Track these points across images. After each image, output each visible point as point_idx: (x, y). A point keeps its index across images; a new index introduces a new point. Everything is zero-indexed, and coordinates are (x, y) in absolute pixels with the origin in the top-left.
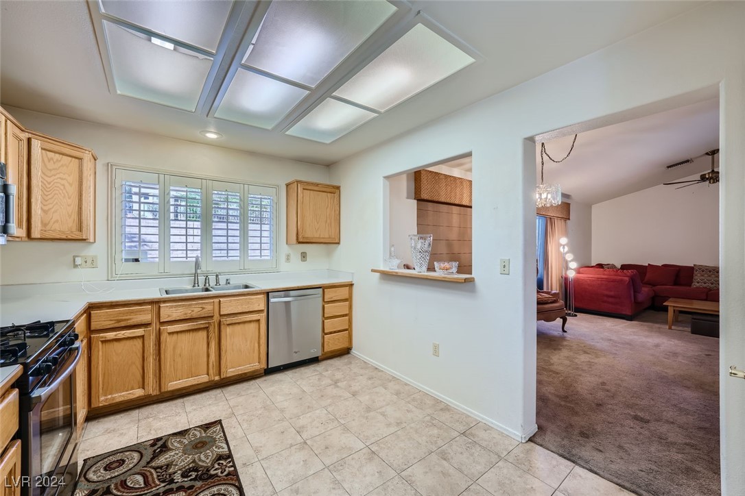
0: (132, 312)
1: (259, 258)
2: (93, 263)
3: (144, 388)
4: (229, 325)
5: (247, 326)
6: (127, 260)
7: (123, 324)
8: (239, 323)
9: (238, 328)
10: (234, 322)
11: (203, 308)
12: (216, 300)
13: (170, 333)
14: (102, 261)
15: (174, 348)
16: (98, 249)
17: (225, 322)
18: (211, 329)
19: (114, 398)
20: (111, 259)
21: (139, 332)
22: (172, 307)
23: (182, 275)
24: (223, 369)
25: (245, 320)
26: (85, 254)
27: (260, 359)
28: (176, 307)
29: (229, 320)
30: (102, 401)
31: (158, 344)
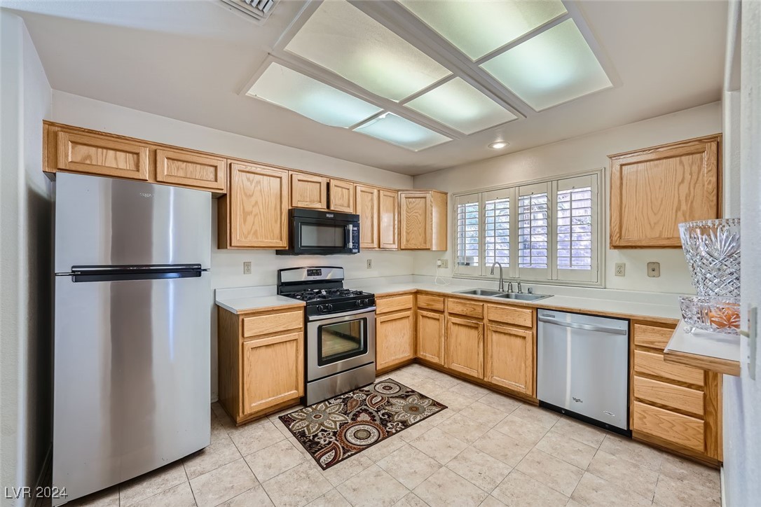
0: (434, 300)
2: (445, 264)
3: (439, 358)
4: (496, 332)
5: (513, 339)
6: (462, 264)
7: (430, 307)
8: (505, 334)
9: (504, 338)
10: (499, 330)
11: (475, 309)
13: (453, 323)
14: (450, 264)
15: (456, 337)
16: (448, 256)
17: (491, 328)
18: (481, 330)
19: (426, 356)
20: (454, 263)
21: (436, 315)
24: (489, 374)
25: (509, 332)
26: (442, 259)
27: (526, 382)
28: (457, 302)
29: (495, 327)
30: (421, 354)
31: (447, 329)
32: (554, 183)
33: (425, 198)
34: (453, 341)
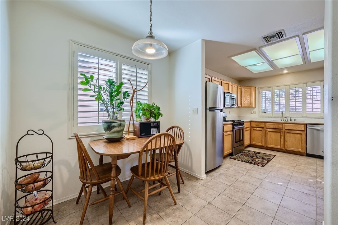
0: (259, 124)
1: (312, 112)
2: (255, 113)
3: (262, 144)
4: (288, 133)
5: (296, 135)
6: (263, 112)
7: (257, 126)
9: (292, 135)
10: (291, 132)
11: (279, 126)
12: (284, 124)
13: (269, 131)
14: (257, 112)
15: (270, 136)
16: (256, 110)
18: (282, 133)
19: (255, 144)
20: (259, 112)
21: (261, 129)
22: (269, 124)
23: (278, 117)
24: (286, 147)
25: (295, 132)
26: (253, 110)
27: (302, 148)
28: (271, 124)
29: (288, 131)
30: (253, 143)
31: (266, 133)
32: (305, 84)
33: (251, 89)
34: (268, 137)
